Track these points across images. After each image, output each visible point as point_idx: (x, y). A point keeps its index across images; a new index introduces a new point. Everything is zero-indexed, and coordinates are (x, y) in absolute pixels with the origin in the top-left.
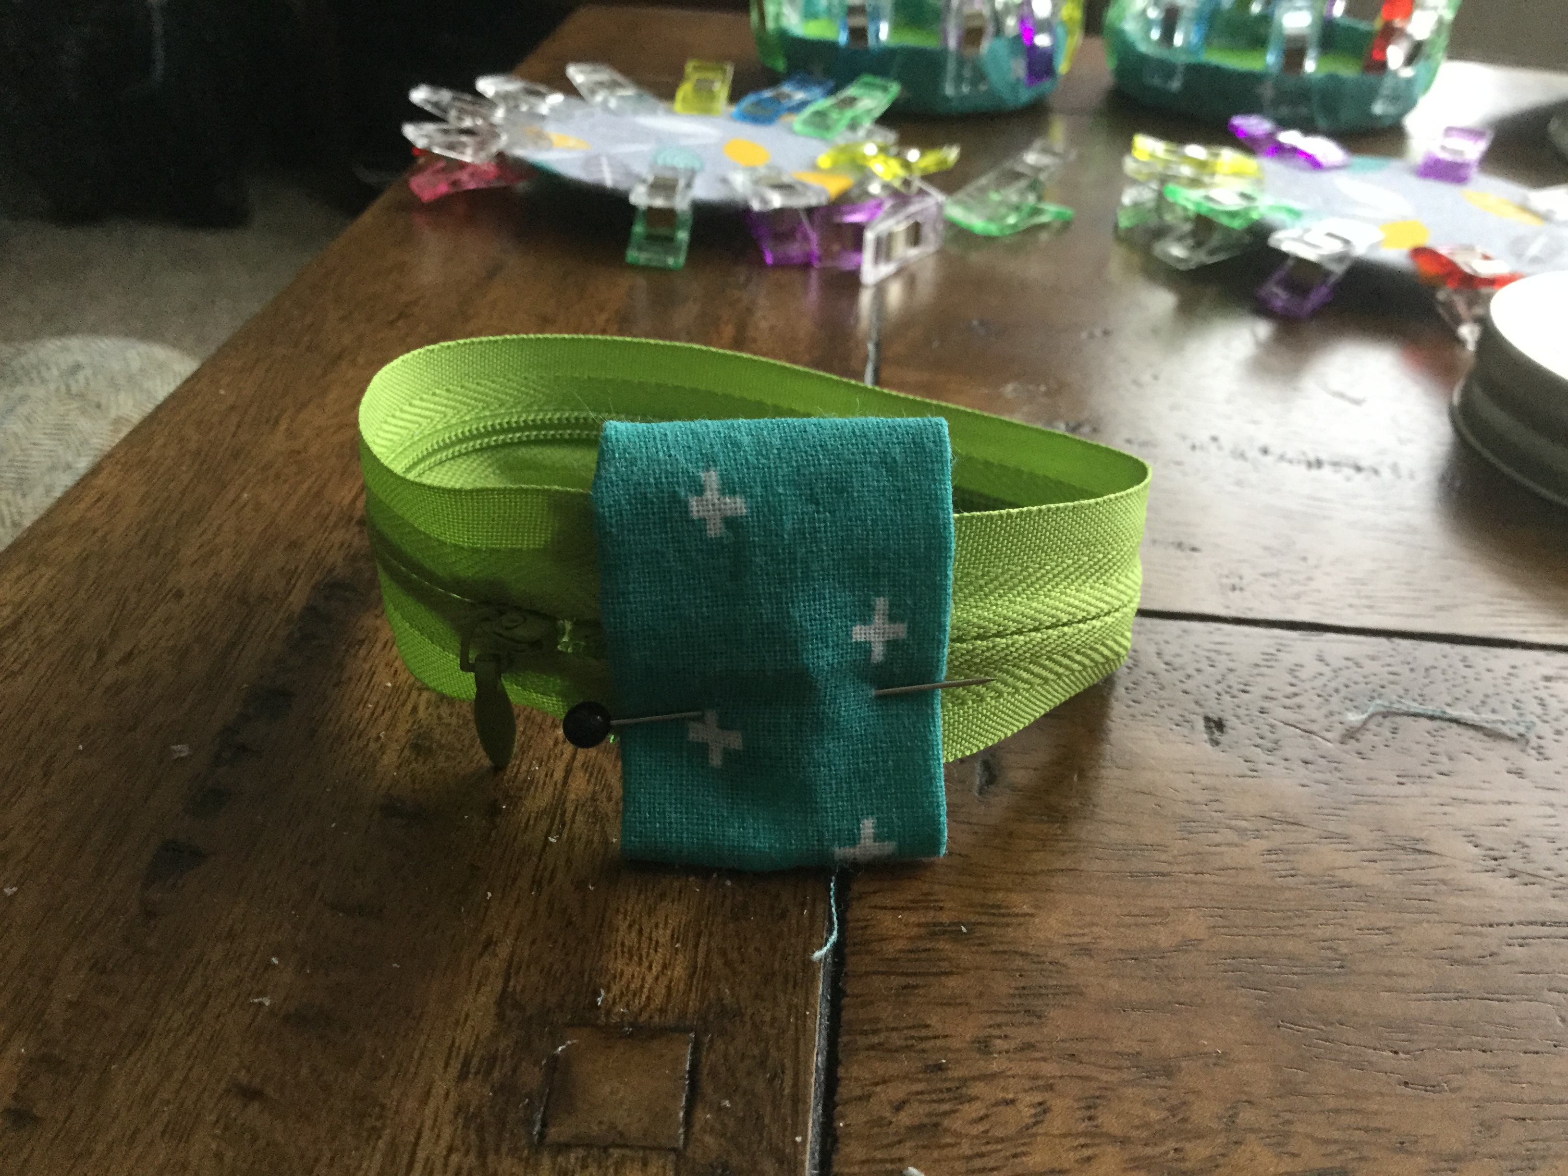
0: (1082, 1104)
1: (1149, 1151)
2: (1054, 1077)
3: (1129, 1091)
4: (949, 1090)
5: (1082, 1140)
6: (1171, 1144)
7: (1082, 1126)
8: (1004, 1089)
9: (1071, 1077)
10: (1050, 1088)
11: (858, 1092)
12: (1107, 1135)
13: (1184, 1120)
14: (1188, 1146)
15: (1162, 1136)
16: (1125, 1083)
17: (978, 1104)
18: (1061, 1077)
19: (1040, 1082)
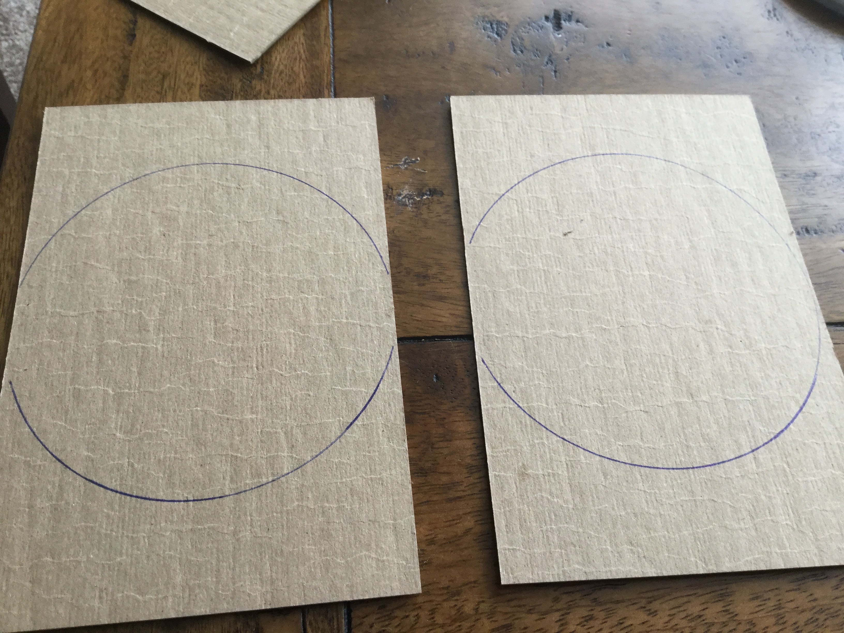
0: (430, 613)
1: (450, 628)
2: (421, 603)
3: (445, 604)
4: (387, 615)
5: (431, 628)
6: (458, 624)
7: (430, 622)
8: (405, 611)
9: (427, 601)
10: (420, 607)
11: (359, 622)
12: (437, 624)
13: (462, 613)
14: (463, 623)
15: (455, 621)
16: (444, 600)
17: (397, 619)
18: (424, 602)
19: (417, 606)
